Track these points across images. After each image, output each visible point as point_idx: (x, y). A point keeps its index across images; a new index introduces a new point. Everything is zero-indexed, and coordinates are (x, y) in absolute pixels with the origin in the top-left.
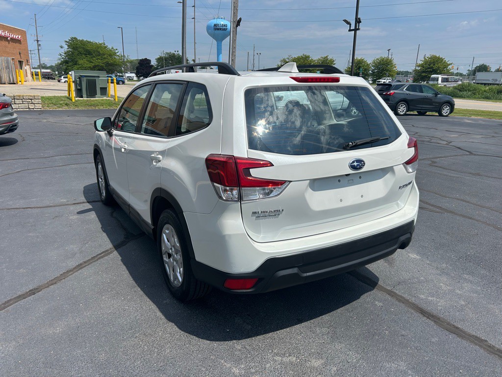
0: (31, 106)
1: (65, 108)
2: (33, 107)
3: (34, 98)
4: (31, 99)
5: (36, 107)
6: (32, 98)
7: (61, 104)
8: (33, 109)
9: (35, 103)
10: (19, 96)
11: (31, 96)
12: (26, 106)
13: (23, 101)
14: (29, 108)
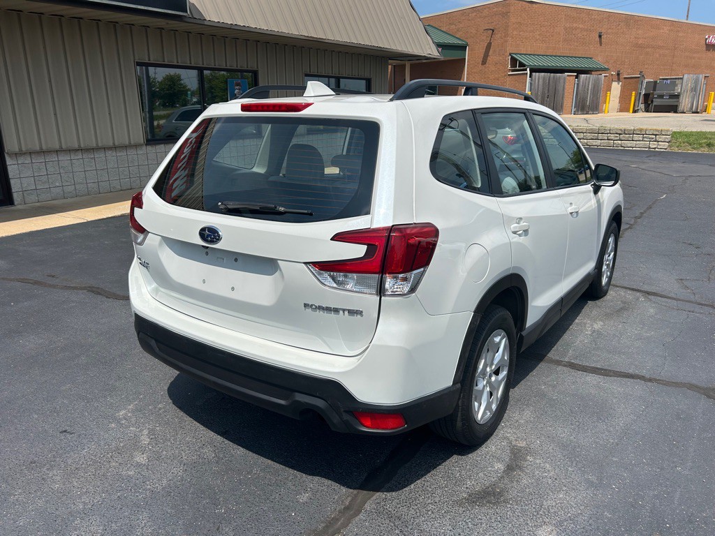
0: (653, 145)
1: (705, 150)
2: (655, 146)
3: (661, 133)
4: (656, 135)
5: (659, 147)
6: (657, 133)
7: (700, 144)
8: (655, 148)
9: (660, 140)
10: (641, 130)
11: (656, 130)
12: (645, 144)
13: (643, 137)
14: (649, 148)
